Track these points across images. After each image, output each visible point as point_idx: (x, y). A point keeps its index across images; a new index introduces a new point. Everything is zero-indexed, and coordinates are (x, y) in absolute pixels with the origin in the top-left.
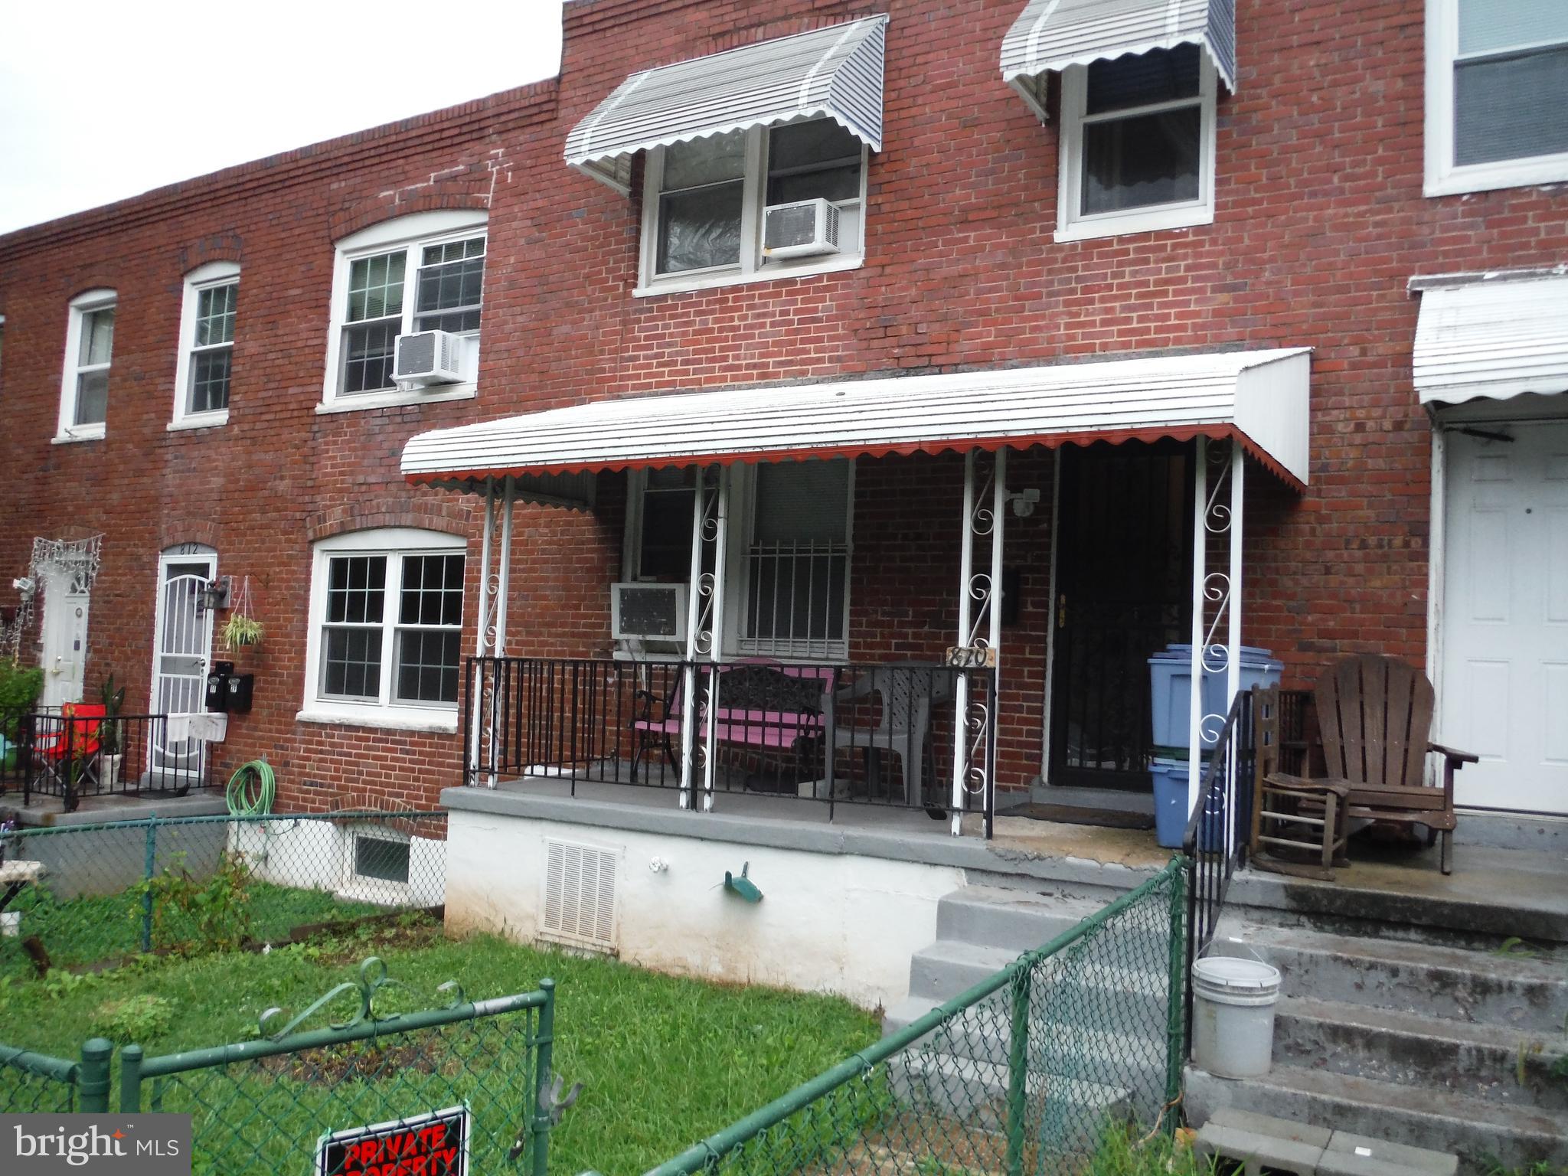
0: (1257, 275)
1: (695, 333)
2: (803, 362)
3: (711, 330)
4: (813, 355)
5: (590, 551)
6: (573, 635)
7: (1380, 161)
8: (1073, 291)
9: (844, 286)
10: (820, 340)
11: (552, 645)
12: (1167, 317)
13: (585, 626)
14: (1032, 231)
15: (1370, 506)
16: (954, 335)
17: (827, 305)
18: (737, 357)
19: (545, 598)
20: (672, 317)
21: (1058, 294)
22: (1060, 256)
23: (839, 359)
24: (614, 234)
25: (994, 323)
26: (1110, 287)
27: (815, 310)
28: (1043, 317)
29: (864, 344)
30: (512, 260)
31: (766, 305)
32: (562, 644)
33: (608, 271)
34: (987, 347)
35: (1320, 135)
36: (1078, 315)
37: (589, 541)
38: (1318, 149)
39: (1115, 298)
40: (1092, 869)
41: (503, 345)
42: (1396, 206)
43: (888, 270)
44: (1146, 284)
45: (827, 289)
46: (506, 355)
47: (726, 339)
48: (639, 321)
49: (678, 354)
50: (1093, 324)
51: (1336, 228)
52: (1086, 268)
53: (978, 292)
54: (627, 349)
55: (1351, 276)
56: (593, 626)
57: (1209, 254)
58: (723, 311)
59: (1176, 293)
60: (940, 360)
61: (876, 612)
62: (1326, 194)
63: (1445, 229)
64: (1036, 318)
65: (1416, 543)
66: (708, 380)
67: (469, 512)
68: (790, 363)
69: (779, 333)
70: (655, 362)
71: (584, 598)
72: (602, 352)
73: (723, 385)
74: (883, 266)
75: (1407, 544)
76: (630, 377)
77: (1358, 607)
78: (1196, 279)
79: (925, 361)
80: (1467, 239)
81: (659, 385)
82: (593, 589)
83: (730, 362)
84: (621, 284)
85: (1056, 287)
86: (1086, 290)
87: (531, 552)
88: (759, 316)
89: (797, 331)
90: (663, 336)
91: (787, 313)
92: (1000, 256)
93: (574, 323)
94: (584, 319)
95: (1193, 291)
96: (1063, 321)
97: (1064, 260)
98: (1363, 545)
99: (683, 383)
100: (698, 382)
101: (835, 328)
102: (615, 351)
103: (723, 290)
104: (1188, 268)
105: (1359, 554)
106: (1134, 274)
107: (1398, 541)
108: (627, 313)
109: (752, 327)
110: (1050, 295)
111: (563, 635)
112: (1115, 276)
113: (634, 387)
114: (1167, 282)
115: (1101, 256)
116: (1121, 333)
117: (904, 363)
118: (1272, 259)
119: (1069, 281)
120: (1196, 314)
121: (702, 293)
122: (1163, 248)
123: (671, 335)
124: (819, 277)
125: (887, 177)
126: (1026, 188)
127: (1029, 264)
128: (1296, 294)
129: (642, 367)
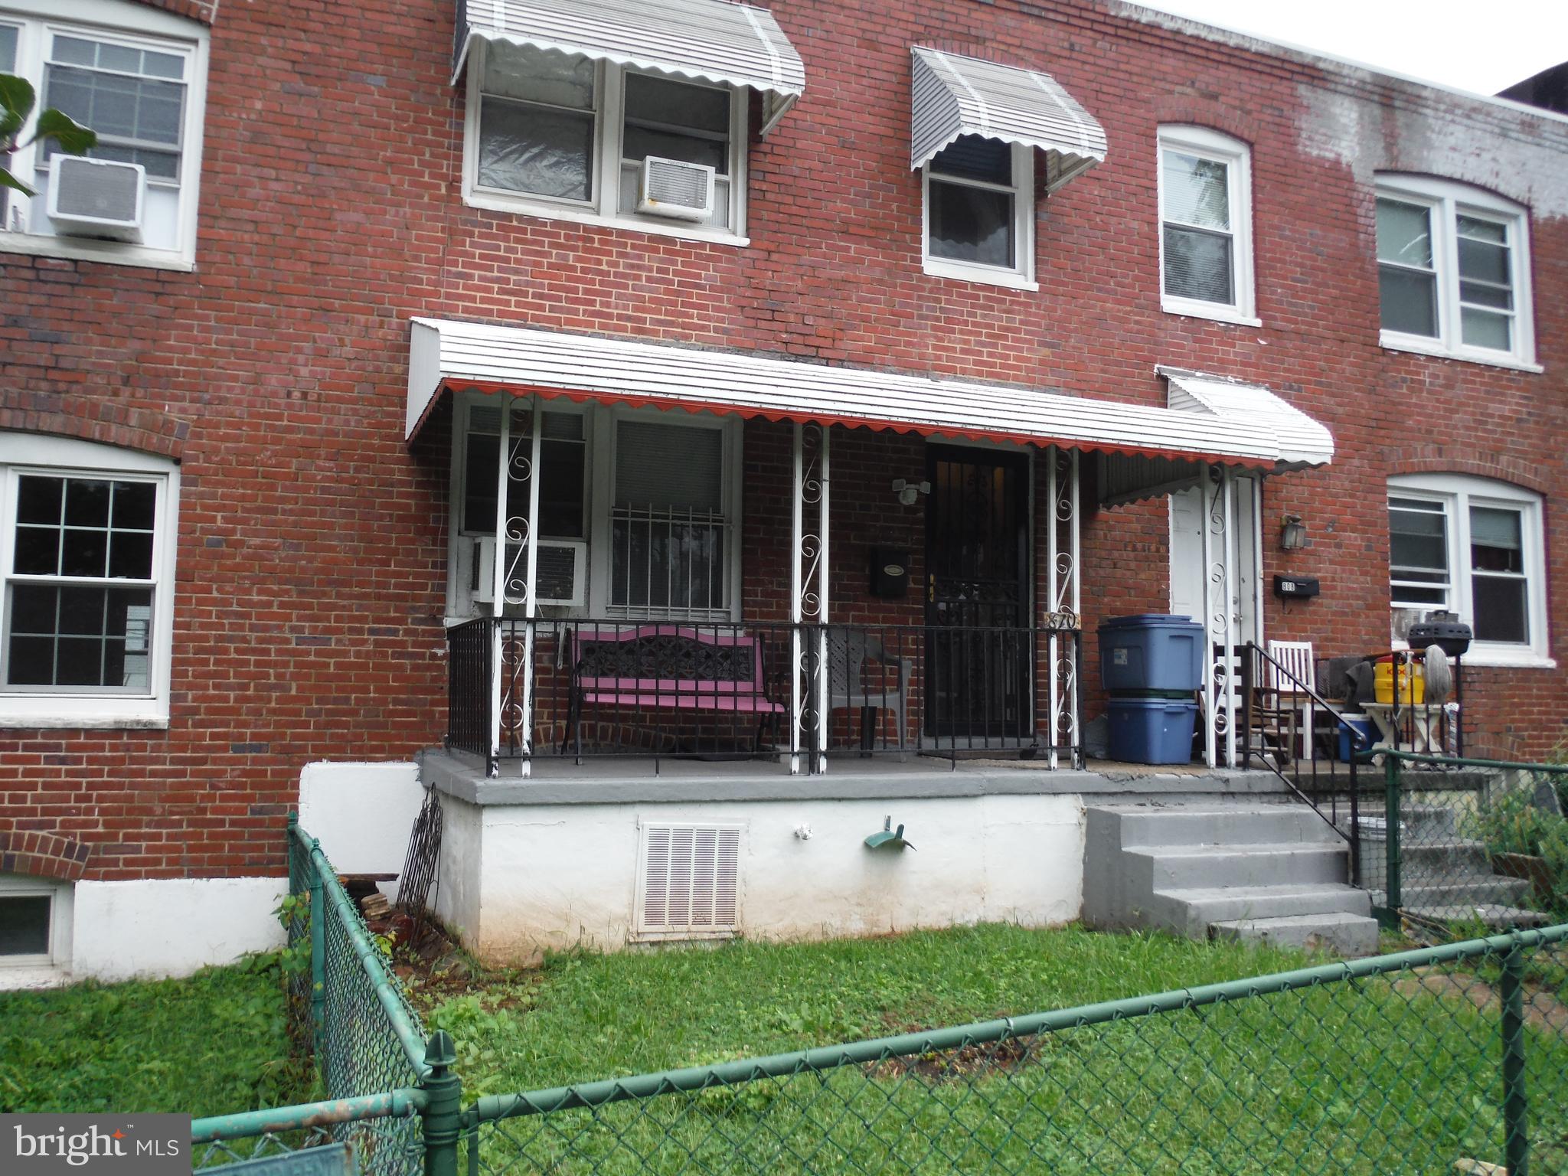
0: (1067, 339)
1: (551, 266)
2: (684, 326)
3: (573, 269)
4: (695, 321)
5: (408, 495)
6: (379, 597)
7: (1136, 278)
8: (938, 319)
9: (728, 261)
10: (705, 307)
11: (343, 608)
12: (1007, 357)
13: (397, 586)
14: (904, 258)
15: (1138, 521)
16: (839, 334)
17: (709, 275)
18: (608, 305)
19: (332, 549)
20: (518, 241)
21: (927, 318)
22: (928, 286)
23: (725, 331)
24: (431, 122)
25: (875, 330)
26: (966, 323)
27: (699, 276)
28: (915, 335)
29: (752, 323)
30: (258, 105)
31: (640, 257)
32: (360, 608)
33: (422, 163)
34: (869, 350)
35: (1103, 248)
36: (942, 340)
37: (402, 483)
38: (1101, 257)
39: (970, 333)
40: (1173, 781)
41: (245, 214)
42: (1147, 312)
43: (775, 257)
44: (991, 327)
45: (709, 258)
46: (251, 227)
47: (592, 282)
48: (471, 235)
49: (528, 284)
50: (954, 350)
51: (1114, 318)
52: (948, 302)
53: (861, 300)
54: (455, 264)
55: (1122, 355)
56: (412, 586)
57: (1036, 315)
58: (586, 250)
59: (1014, 340)
60: (827, 353)
61: (772, 583)
62: (1107, 291)
63: (1174, 337)
64: (909, 335)
65: (1162, 549)
66: (568, 322)
67: (184, 427)
68: (672, 324)
69: (656, 290)
70: (496, 286)
71: (395, 552)
72: (417, 259)
73: (590, 330)
74: (769, 252)
75: (1158, 550)
76: (460, 297)
77: (1133, 592)
78: (1027, 332)
79: (812, 352)
80: (1182, 346)
81: (502, 314)
82: (412, 541)
83: (598, 307)
84: (443, 185)
85: (925, 312)
86: (948, 320)
87: (306, 490)
88: (632, 267)
89: (678, 293)
90: (507, 260)
91: (666, 271)
92: (877, 273)
93: (368, 213)
94: (385, 212)
95: (1026, 341)
96: (931, 342)
97: (931, 291)
98: (1134, 549)
99: (535, 318)
100: (558, 321)
101: (721, 300)
102: (440, 262)
103: (587, 228)
104: (1022, 322)
105: (1132, 554)
106: (984, 316)
107: (1153, 547)
108: (454, 221)
109: (624, 276)
110: (921, 317)
111: (365, 596)
112: (969, 314)
113: (466, 310)
114: (1007, 329)
115: (960, 295)
116: (976, 362)
117: (792, 349)
118: (1076, 330)
119: (934, 309)
120: (1028, 360)
121: (557, 223)
122: (1003, 301)
123: (518, 261)
124: (702, 244)
125: (770, 168)
126: (898, 219)
127: (903, 286)
128: (1092, 360)
129: (478, 289)
